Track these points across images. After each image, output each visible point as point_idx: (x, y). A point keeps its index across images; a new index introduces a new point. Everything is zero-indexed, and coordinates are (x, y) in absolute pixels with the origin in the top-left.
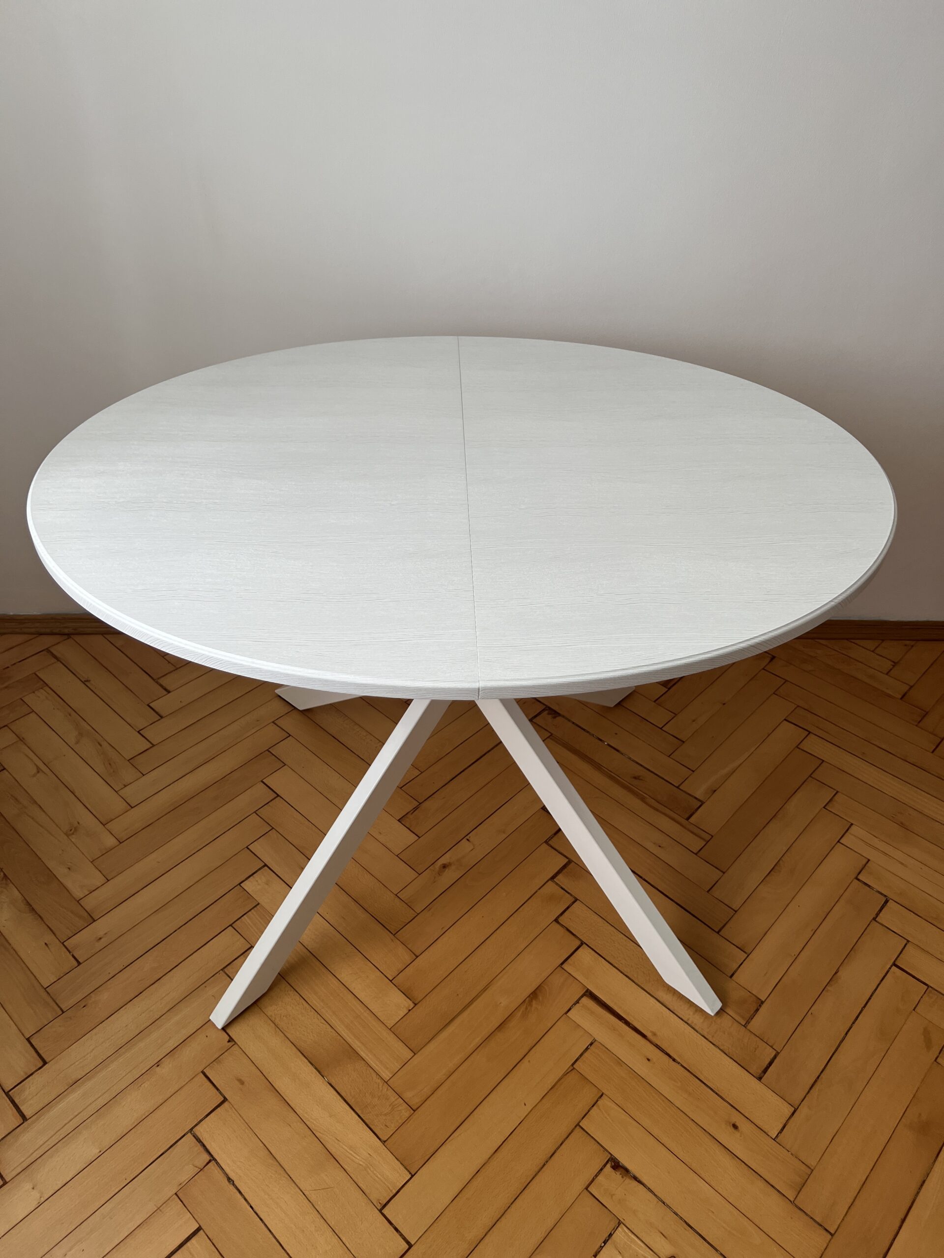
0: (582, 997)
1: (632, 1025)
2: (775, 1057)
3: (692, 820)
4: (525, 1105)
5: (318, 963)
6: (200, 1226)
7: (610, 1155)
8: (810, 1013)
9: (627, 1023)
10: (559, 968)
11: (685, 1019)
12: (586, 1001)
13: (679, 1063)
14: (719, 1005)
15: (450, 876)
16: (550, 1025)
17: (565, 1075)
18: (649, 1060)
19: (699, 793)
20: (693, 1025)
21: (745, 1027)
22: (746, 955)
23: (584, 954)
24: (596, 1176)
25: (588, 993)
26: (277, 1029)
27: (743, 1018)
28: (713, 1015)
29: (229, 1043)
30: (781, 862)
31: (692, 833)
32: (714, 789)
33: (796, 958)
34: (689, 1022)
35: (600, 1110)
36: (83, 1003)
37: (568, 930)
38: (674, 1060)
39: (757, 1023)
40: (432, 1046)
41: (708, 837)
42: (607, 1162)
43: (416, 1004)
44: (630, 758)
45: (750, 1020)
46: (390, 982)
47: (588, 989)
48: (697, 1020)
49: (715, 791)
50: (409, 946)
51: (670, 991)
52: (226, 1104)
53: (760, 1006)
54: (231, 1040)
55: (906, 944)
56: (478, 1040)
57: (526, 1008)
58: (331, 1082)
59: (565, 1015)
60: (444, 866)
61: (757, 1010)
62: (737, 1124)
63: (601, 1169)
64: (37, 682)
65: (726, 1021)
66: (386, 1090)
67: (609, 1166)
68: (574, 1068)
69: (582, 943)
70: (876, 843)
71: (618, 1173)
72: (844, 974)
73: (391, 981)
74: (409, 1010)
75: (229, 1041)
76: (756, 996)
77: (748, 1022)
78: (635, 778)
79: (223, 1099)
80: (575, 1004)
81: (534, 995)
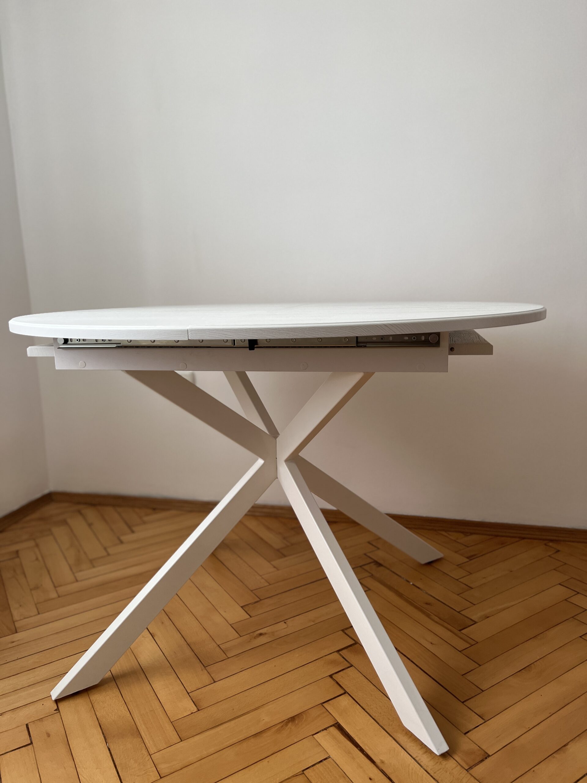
0: (331, 726)
1: (365, 752)
3: (463, 631)
5: (143, 676)
8: (533, 770)
9: (361, 750)
10: (321, 705)
11: (414, 756)
12: (333, 730)
14: (445, 748)
15: (263, 640)
16: (296, 740)
17: (294, 777)
18: (370, 779)
19: (475, 617)
20: (419, 762)
21: (468, 771)
22: (484, 721)
23: (345, 701)
25: (337, 725)
26: (92, 708)
27: (467, 764)
28: (438, 755)
29: (55, 711)
30: (532, 665)
31: (461, 638)
32: (488, 616)
33: (530, 730)
34: (417, 759)
37: (337, 683)
39: (479, 770)
40: (197, 738)
41: (474, 643)
43: (199, 710)
44: (427, 593)
45: (473, 767)
47: (338, 722)
50: (212, 675)
51: (408, 735)
52: (30, 746)
53: (486, 758)
54: (57, 709)
56: (235, 740)
57: (282, 726)
58: (110, 747)
59: (312, 736)
60: (261, 634)
61: (482, 761)
65: (450, 764)
66: (147, 759)
68: (303, 773)
69: (346, 692)
72: (572, 748)
73: (188, 693)
74: (192, 713)
77: (471, 768)
78: (427, 604)
79: (30, 743)
80: (323, 730)
81: (292, 719)
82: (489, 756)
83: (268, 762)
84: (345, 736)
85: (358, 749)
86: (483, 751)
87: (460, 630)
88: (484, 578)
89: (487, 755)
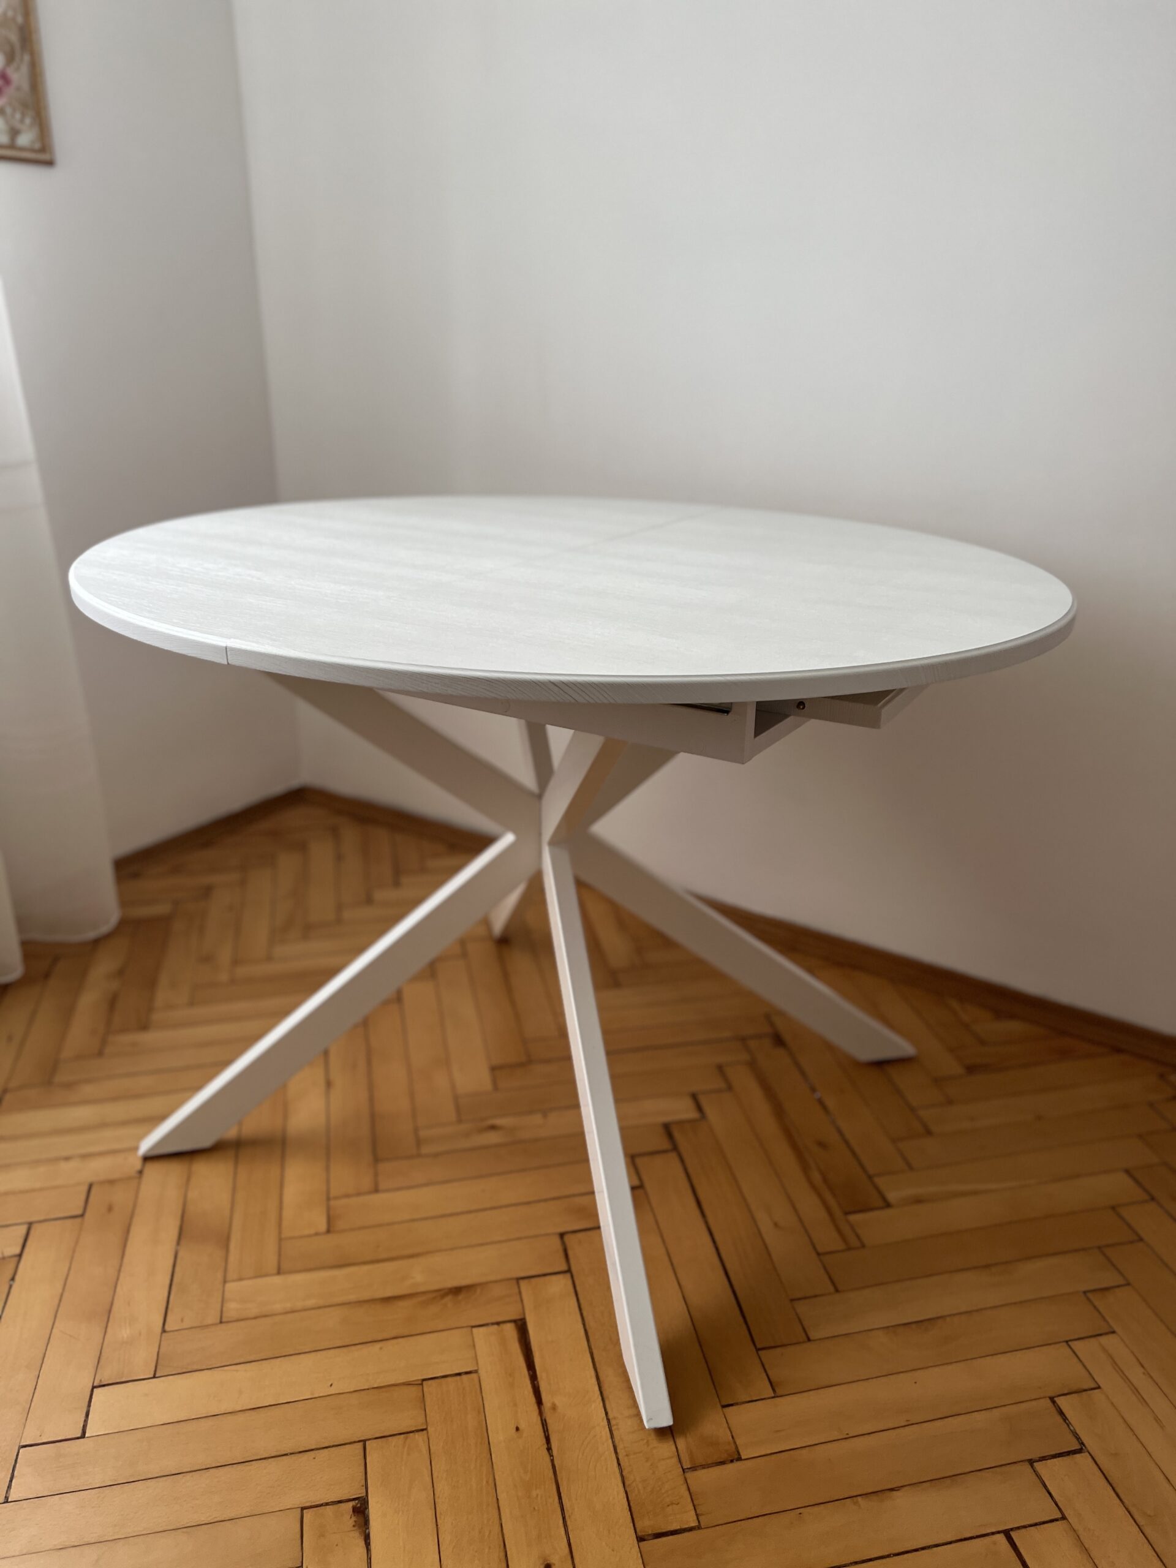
0: (510, 1321)
1: (538, 1383)
2: (691, 1529)
3: (853, 1218)
4: (331, 1385)
7: (364, 1494)
9: (533, 1377)
10: (515, 1281)
11: (611, 1416)
12: (510, 1331)
13: (551, 1455)
14: (666, 1422)
17: (405, 1385)
18: (517, 1429)
19: (892, 1196)
21: (684, 1472)
22: (773, 1395)
23: (558, 1285)
24: (327, 1504)
25: (519, 1323)
27: (692, 1460)
28: (647, 1427)
30: (940, 1320)
31: (839, 1230)
32: (922, 1200)
34: (613, 1421)
35: (405, 1442)
37: (566, 1250)
38: (549, 1449)
39: (703, 1478)
40: (300, 1277)
41: (855, 1244)
42: (354, 1499)
43: (328, 1232)
44: (834, 1123)
45: (698, 1469)
46: (326, 1201)
47: (524, 1318)
48: (624, 1427)
49: (920, 1202)
50: (379, 1179)
52: (79, 1220)
53: (732, 1461)
54: (141, 1172)
55: (1056, 1520)
57: (434, 1298)
58: (178, 1252)
59: (469, 1329)
61: (722, 1463)
63: (340, 1502)
65: (666, 1449)
67: (351, 1504)
68: (422, 1384)
69: (568, 1271)
71: (354, 1519)
73: (328, 1199)
74: (316, 1234)
76: (737, 1447)
77: (694, 1469)
78: (820, 1144)
79: (82, 1214)
80: (493, 1324)
81: (457, 1291)
82: (739, 1459)
83: (383, 1348)
84: (521, 1346)
85: (529, 1374)
86: (734, 1447)
87: (847, 1213)
88: (973, 1119)
89: (736, 1457)
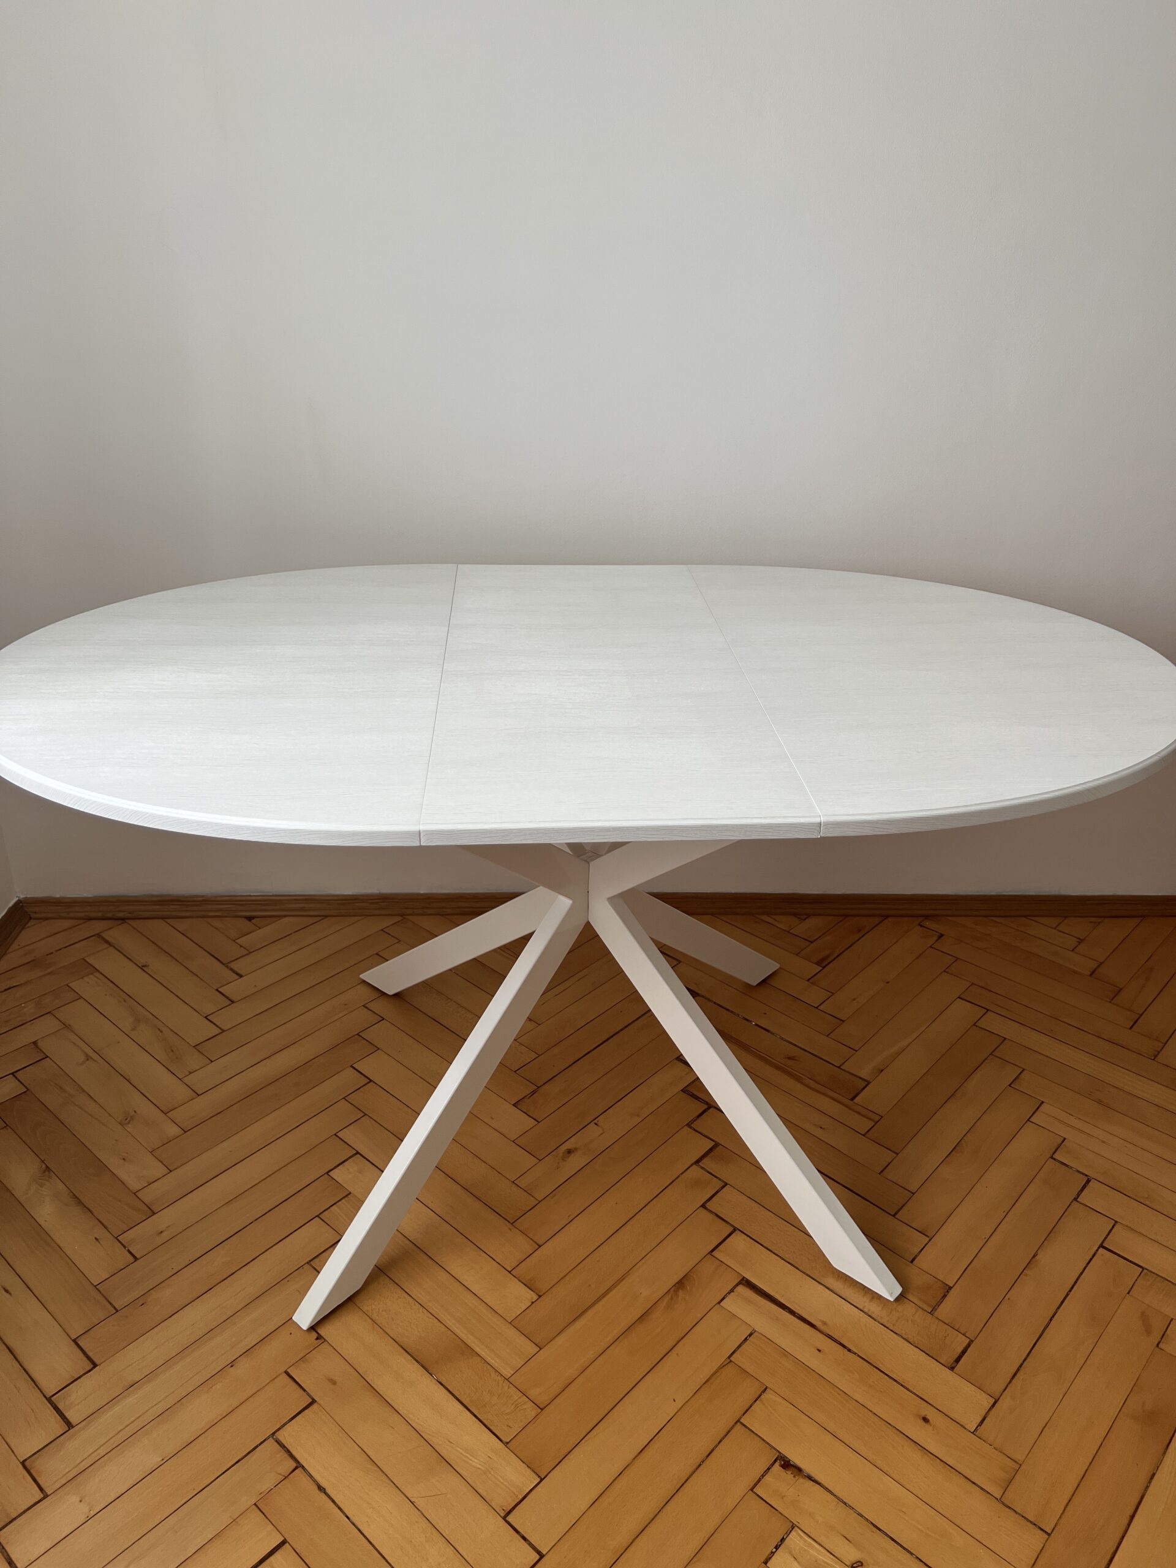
0: (737, 1285)
1: (798, 1314)
2: (969, 1346)
3: (857, 1100)
4: (674, 1401)
5: (422, 1255)
6: (285, 1539)
7: (778, 1454)
8: (1007, 1297)
9: (792, 1312)
10: (709, 1256)
11: (861, 1308)
12: (741, 1289)
13: (855, 1354)
14: (898, 1290)
15: (576, 1162)
16: (699, 1316)
17: (721, 1368)
18: (819, 1351)
19: (864, 1073)
20: (870, 1314)
22: (928, 1239)
23: (738, 1242)
24: (763, 1476)
25: (744, 1282)
26: (375, 1324)
27: (928, 1305)
28: (892, 1300)
29: (318, 1341)
30: (963, 1141)
31: (858, 1113)
32: (881, 1069)
33: (986, 1242)
34: (866, 1310)
35: (764, 1404)
36: (141, 1301)
37: (718, 1216)
38: (849, 1350)
39: (946, 1309)
40: (560, 1340)
41: (877, 1118)
42: (775, 1461)
43: (540, 1296)
44: (782, 1039)
45: (936, 1307)
46: (509, 1274)
47: (744, 1277)
48: (874, 1308)
49: (882, 1071)
50: (531, 1235)
51: (841, 1277)
52: (315, 1406)
53: (948, 1292)
54: (319, 1337)
55: (1114, 1225)
56: (616, 1332)
57: (672, 1298)
58: (440, 1380)
59: (718, 1305)
60: (569, 1152)
61: (945, 1296)
62: (928, 1417)
63: (769, 1469)
64: (86, 968)
65: (908, 1309)
66: (507, 1387)
67: (777, 1464)
68: (731, 1361)
69: (735, 1229)
70: (1072, 1121)
71: (789, 1473)
72: (1044, 1258)
73: (510, 1272)
74: (533, 1303)
75: (317, 1339)
76: (943, 1282)
77: (934, 1309)
78: (789, 1058)
79: (311, 1400)
80: (729, 1293)
81: (680, 1284)
82: (950, 1288)
83: (677, 1354)
84: (761, 1296)
85: (786, 1311)
86: (940, 1282)
87: (852, 1099)
88: (854, 1000)
89: (947, 1287)
